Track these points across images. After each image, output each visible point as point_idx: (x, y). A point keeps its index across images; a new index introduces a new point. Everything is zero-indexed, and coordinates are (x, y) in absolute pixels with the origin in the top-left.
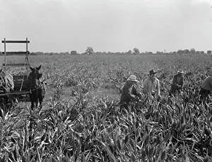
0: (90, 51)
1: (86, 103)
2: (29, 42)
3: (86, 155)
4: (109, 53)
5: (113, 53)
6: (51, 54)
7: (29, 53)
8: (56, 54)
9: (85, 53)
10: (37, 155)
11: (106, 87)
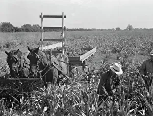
0: (130, 28)
1: (127, 66)
2: (65, 17)
3: (128, 102)
4: (145, 29)
5: (147, 29)
6: (102, 30)
7: (65, 28)
8: (105, 30)
9: (127, 29)
10: (94, 100)
11: (142, 54)
